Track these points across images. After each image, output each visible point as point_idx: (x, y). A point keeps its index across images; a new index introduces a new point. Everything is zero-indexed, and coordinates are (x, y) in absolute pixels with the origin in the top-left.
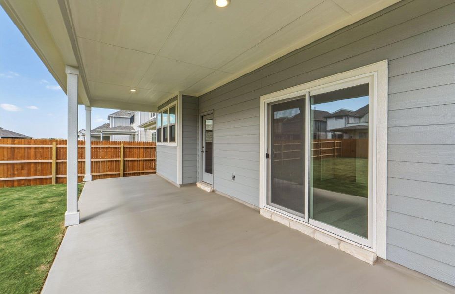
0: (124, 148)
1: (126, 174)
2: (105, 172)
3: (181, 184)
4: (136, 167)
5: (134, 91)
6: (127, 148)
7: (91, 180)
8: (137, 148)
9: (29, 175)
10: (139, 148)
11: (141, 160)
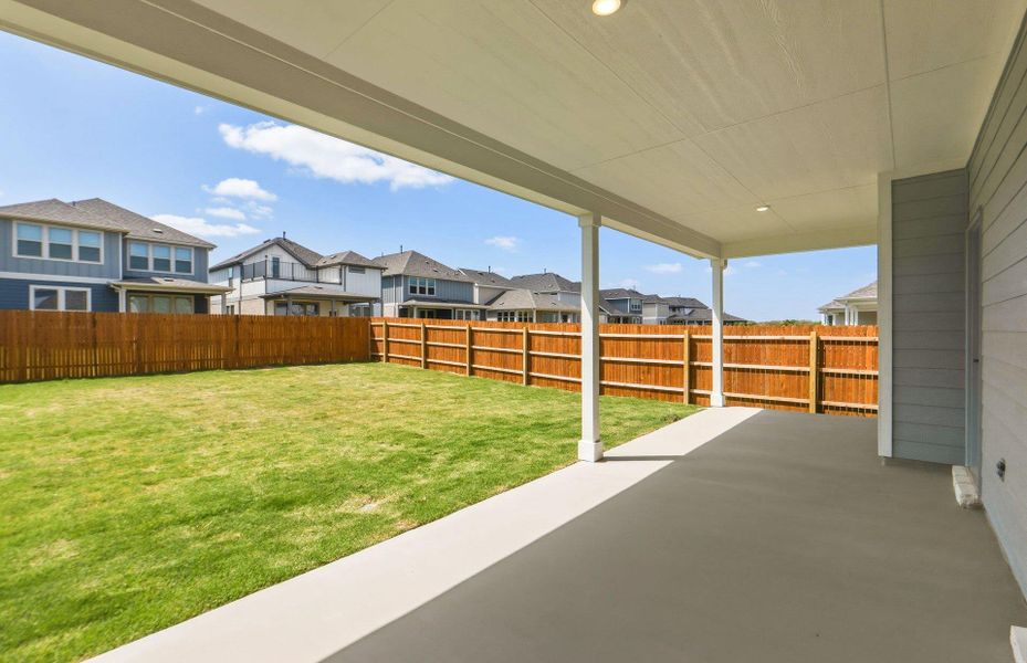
0: (820, 343)
1: (826, 407)
2: (774, 394)
3: (890, 455)
4: (853, 394)
5: (765, 209)
6: (828, 342)
7: (721, 405)
8: (857, 343)
9: (656, 383)
10: (864, 343)
11: (869, 377)
